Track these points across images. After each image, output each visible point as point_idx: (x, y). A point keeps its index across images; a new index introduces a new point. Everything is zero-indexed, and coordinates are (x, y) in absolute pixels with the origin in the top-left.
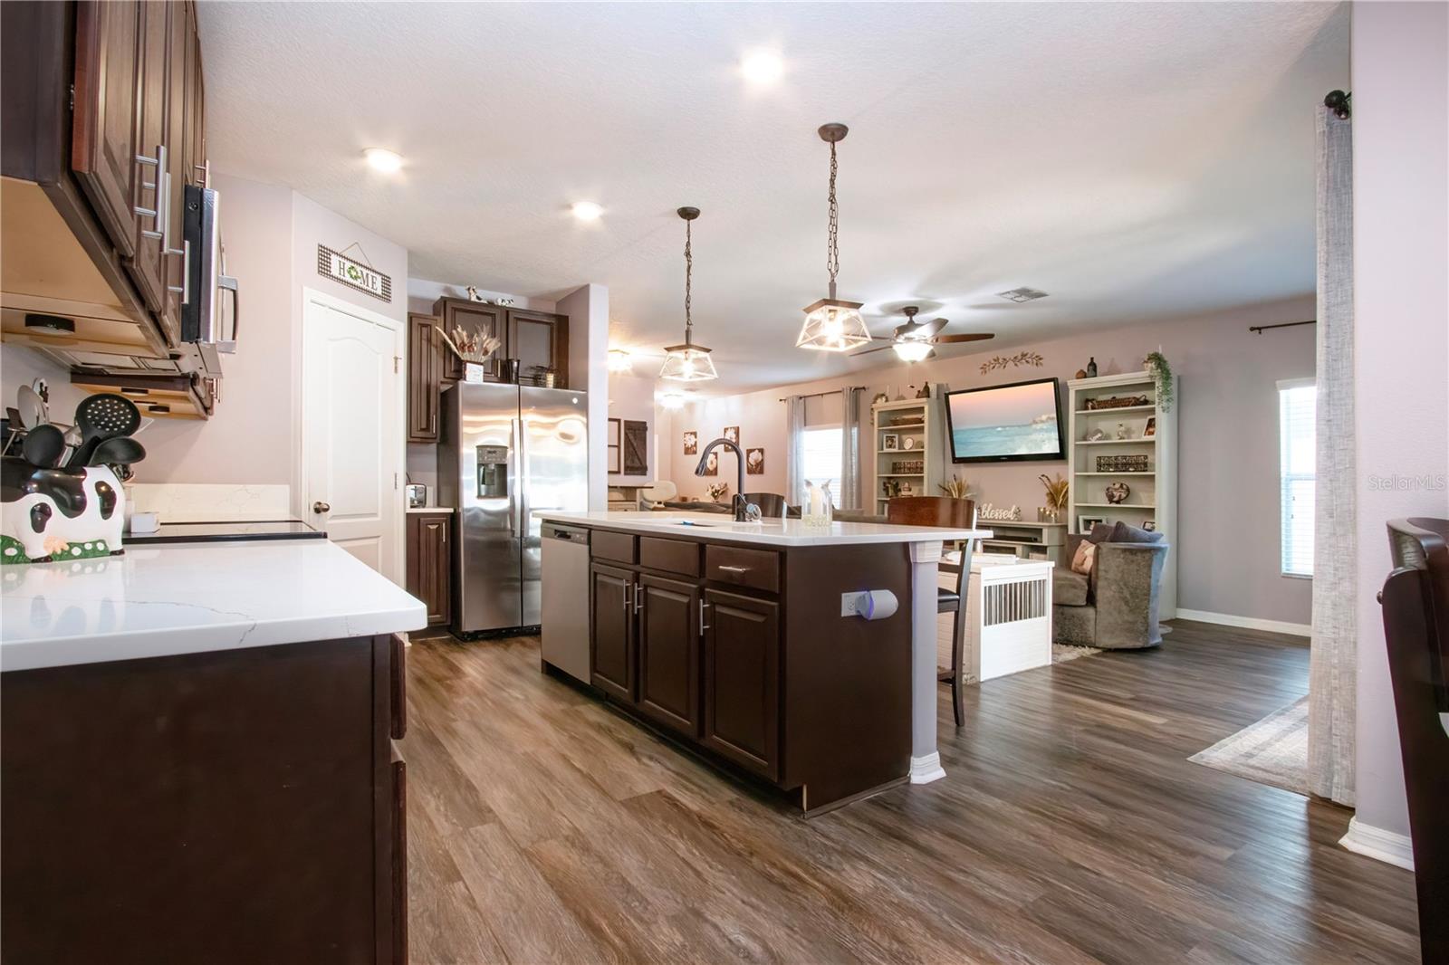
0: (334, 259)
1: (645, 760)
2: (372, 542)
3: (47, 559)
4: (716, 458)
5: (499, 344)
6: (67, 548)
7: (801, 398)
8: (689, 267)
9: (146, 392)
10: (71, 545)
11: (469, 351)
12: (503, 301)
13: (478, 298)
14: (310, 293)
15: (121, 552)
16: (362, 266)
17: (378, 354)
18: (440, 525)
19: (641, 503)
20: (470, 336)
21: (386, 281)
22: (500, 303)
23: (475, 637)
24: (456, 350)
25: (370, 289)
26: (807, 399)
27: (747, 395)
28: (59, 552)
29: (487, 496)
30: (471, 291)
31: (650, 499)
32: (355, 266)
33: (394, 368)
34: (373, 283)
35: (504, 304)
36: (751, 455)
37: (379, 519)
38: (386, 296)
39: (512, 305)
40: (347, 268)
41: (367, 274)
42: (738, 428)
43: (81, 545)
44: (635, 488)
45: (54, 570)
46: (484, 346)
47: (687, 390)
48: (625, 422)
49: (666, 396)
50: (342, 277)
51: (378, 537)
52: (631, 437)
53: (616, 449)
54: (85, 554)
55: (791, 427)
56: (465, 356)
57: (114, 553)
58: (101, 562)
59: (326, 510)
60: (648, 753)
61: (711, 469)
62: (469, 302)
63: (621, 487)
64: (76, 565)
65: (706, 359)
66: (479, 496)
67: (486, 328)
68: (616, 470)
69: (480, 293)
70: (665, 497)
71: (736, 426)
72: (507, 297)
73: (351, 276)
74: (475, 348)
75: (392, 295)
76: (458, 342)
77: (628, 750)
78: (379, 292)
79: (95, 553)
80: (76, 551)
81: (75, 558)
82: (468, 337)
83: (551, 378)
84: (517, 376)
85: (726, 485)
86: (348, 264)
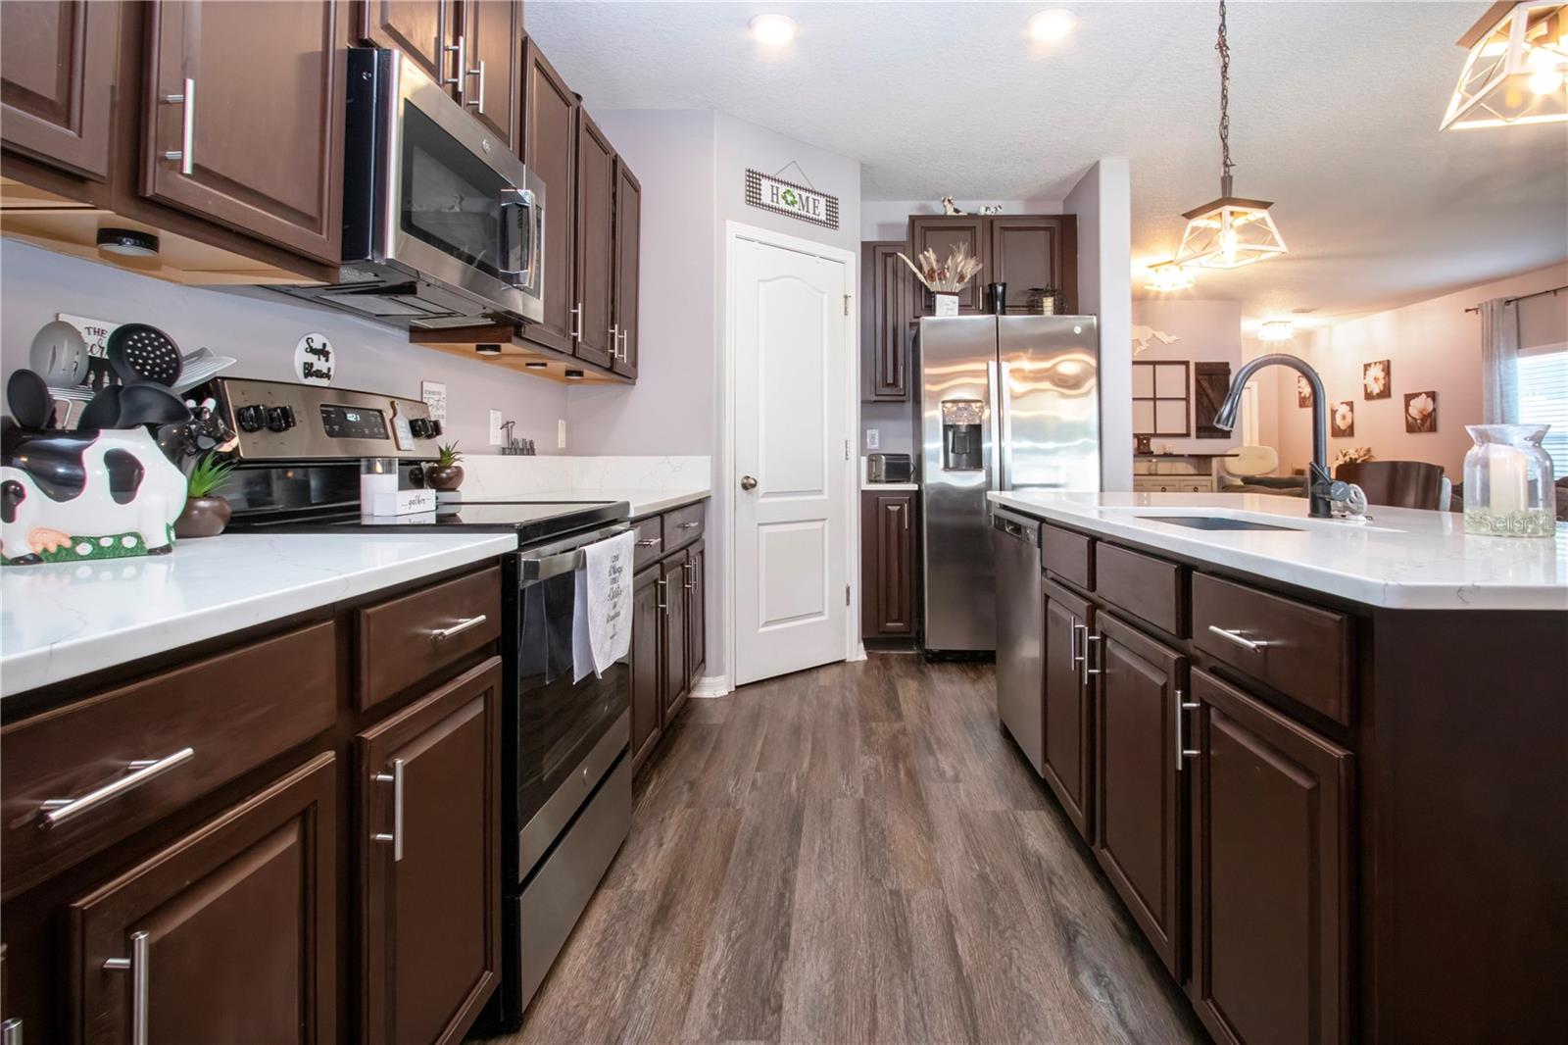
0: (765, 184)
1: (1086, 979)
2: (818, 525)
3: (36, 559)
4: (1352, 410)
5: (980, 266)
6: (68, 544)
7: (1508, 302)
8: (1225, 66)
9: (497, 348)
10: (76, 540)
11: (940, 279)
12: (987, 209)
13: (956, 211)
14: (733, 228)
15: (166, 549)
16: (800, 188)
17: (823, 293)
18: (902, 506)
19: (1220, 479)
20: (942, 260)
21: (832, 203)
22: (982, 212)
23: (941, 658)
24: (923, 280)
25: (811, 215)
26: (1520, 303)
27: (1403, 310)
28: (53, 549)
29: (956, 468)
30: (946, 203)
31: (1232, 471)
32: (791, 189)
33: (843, 310)
34: (815, 207)
35: (989, 213)
36: (1412, 402)
37: (825, 497)
38: (832, 222)
39: (1000, 212)
40: (781, 193)
41: (808, 198)
42: (1389, 361)
43: (94, 541)
44: (1210, 457)
45: (45, 575)
46: (959, 270)
47: (1297, 311)
48: (1197, 364)
49: (1264, 324)
50: (774, 204)
51: (824, 520)
52: (1205, 384)
53: (1184, 403)
54: (99, 553)
55: (1490, 349)
56: (934, 286)
57: (152, 552)
58: (129, 567)
59: (754, 486)
60: (1098, 961)
61: (1343, 427)
62: (945, 217)
63: (1190, 456)
64: (84, 569)
65: (1263, 221)
66: (946, 467)
67: (963, 247)
68: (1184, 432)
69: (958, 204)
70: (1256, 470)
71: (1386, 359)
72: (993, 204)
73: (787, 202)
74: (948, 275)
75: (840, 220)
76: (926, 269)
77: (1063, 940)
78: (823, 217)
79: (117, 551)
80: (84, 549)
81: (83, 558)
82: (938, 261)
83: (1048, 303)
84: (1003, 306)
85: (1369, 450)
86: (783, 188)
